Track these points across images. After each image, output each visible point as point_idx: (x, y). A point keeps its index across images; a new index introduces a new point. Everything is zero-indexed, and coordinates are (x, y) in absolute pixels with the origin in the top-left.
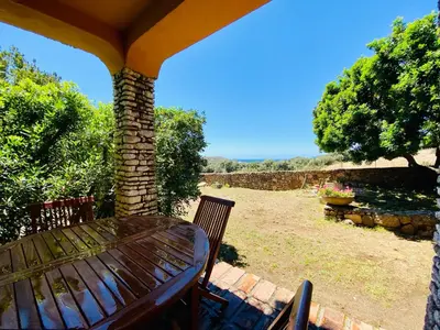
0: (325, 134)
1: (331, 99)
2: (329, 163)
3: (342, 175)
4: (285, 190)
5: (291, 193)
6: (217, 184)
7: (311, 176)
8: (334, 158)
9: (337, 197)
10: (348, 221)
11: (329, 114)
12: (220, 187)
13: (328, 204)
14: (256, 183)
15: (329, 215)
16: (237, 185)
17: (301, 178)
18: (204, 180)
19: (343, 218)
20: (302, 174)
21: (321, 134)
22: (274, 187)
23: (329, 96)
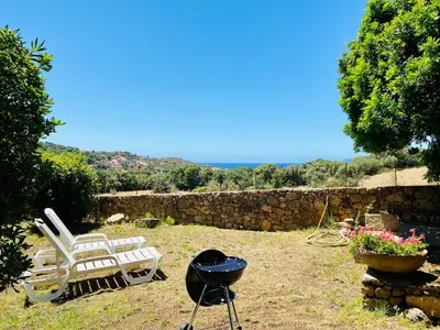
0: (366, 110)
1: (377, 32)
2: (372, 171)
3: (398, 198)
4: (286, 230)
5: (299, 238)
6: (148, 217)
7: (337, 201)
8: (381, 162)
9: (390, 255)
10: (415, 312)
11: (375, 64)
12: (152, 225)
13: (371, 271)
14: (230, 215)
15: (373, 297)
16: (190, 220)
17: (319, 204)
18: (120, 210)
19: (405, 307)
20: (321, 195)
21: (355, 111)
22: (265, 223)
23: (375, 25)
